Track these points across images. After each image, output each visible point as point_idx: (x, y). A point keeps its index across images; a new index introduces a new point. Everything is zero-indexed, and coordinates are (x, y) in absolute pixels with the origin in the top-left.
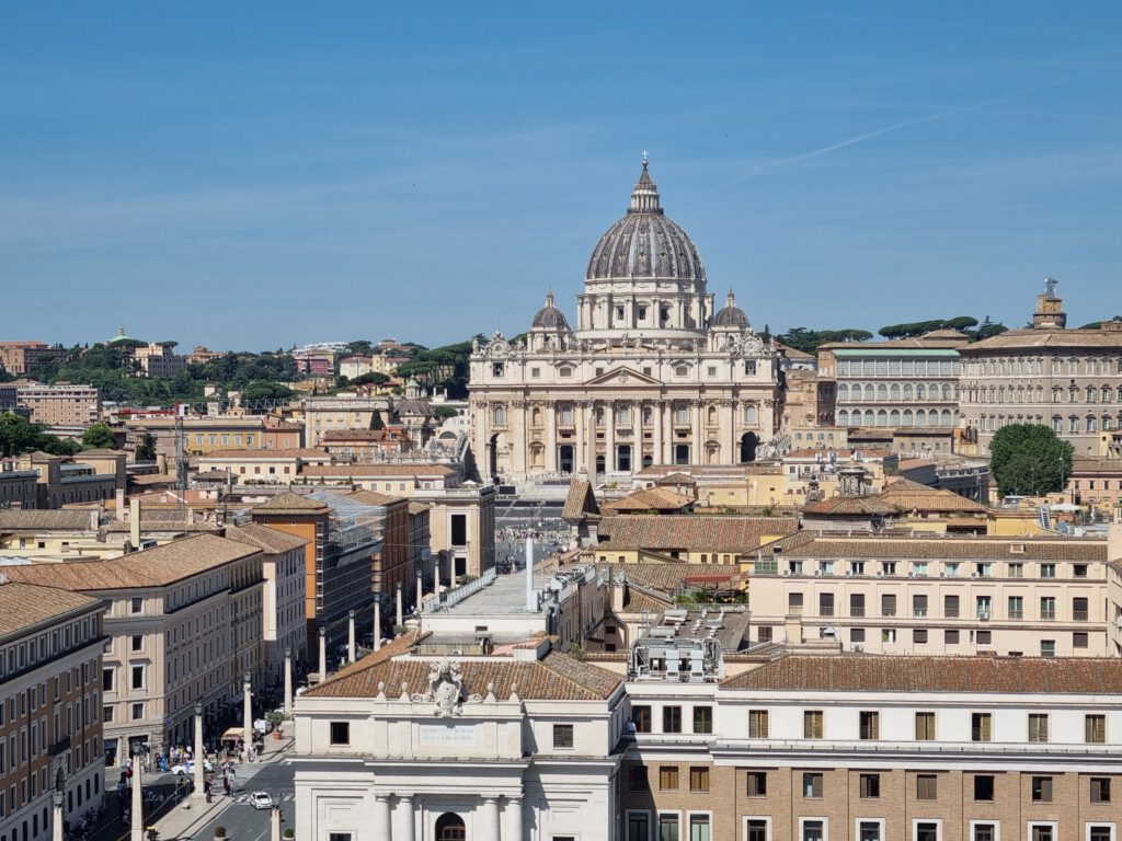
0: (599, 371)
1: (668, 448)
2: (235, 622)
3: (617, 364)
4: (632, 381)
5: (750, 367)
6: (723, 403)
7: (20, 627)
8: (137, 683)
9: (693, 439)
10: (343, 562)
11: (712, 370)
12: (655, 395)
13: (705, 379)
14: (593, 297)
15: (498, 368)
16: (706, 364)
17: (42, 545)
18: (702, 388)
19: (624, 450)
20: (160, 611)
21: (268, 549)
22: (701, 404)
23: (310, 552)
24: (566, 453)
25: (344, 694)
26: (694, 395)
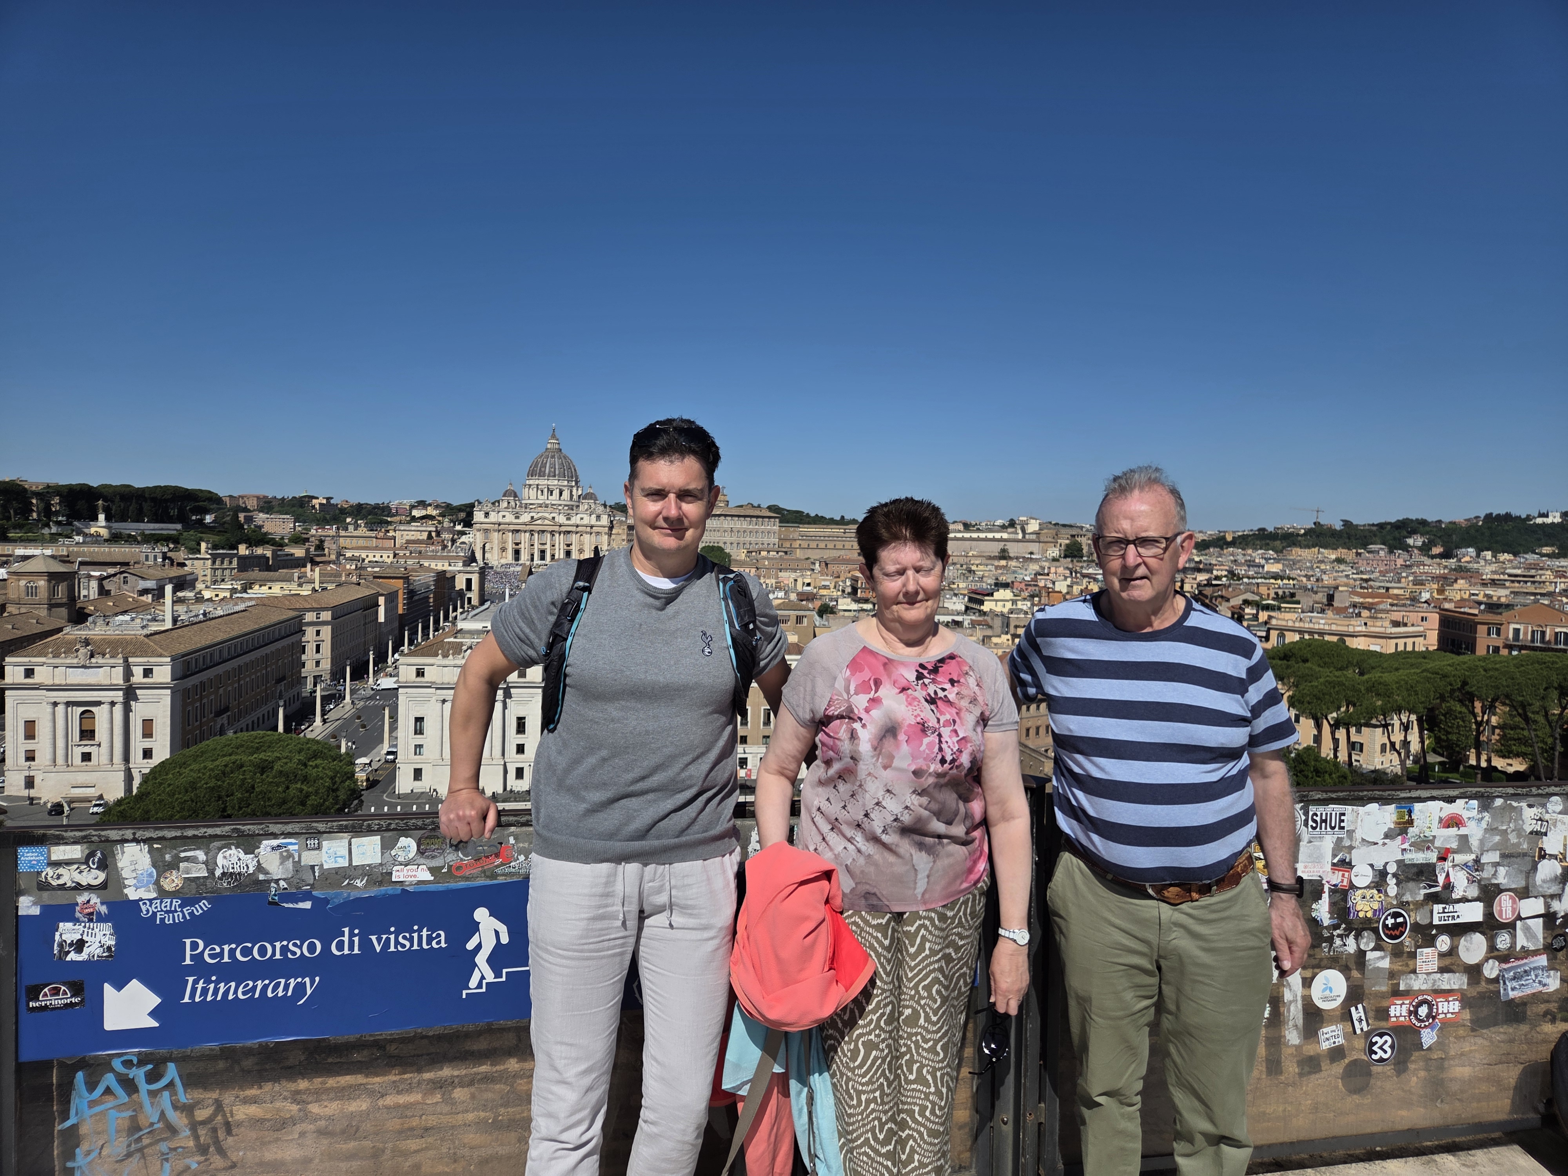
0: (532, 517)
1: (562, 551)
2: (365, 624)
3: (540, 515)
4: (547, 522)
5: (598, 517)
6: (586, 533)
7: (262, 625)
8: (318, 651)
9: (573, 547)
10: (416, 598)
11: (582, 519)
12: (556, 528)
13: (578, 522)
14: (530, 485)
15: (487, 515)
16: (579, 516)
17: (270, 588)
18: (577, 526)
19: (543, 552)
20: (329, 619)
21: (381, 592)
22: (577, 533)
23: (400, 593)
24: (517, 553)
25: (423, 655)
26: (574, 529)
